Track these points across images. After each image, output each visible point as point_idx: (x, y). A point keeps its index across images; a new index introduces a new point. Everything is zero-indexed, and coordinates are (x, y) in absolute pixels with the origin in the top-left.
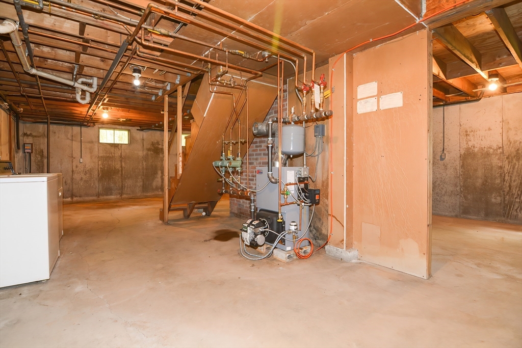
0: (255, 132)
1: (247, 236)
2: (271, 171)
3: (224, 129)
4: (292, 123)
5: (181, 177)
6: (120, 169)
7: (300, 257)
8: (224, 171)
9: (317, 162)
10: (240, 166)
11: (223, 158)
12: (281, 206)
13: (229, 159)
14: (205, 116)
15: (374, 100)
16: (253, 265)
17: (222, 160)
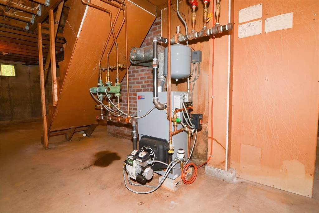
0: (133, 57)
1: (133, 170)
2: (157, 96)
3: (101, 55)
4: (178, 44)
5: (57, 104)
6: (9, 98)
7: (186, 183)
8: (101, 98)
9: (193, 88)
10: (119, 92)
11: (100, 84)
12: (172, 136)
13: (107, 85)
14: (78, 36)
15: (259, 23)
16: (142, 203)
17: (99, 86)
